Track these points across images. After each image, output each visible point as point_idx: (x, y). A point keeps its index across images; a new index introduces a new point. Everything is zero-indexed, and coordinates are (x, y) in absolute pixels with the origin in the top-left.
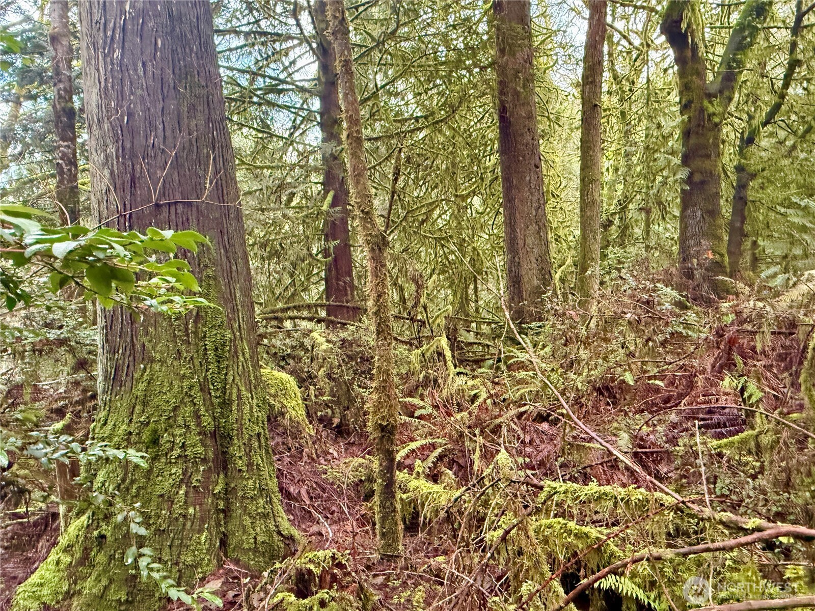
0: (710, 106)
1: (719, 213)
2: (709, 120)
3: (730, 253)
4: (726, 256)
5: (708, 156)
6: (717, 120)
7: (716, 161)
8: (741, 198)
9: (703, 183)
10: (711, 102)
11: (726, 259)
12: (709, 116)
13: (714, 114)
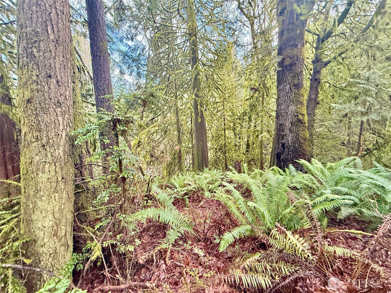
0: (298, 8)
1: (302, 85)
2: (297, 19)
3: (309, 114)
4: (306, 115)
5: (296, 46)
6: (303, 18)
7: (301, 49)
8: (316, 80)
9: (291, 65)
10: (299, 6)
11: (306, 118)
12: (297, 15)
13: (301, 14)
